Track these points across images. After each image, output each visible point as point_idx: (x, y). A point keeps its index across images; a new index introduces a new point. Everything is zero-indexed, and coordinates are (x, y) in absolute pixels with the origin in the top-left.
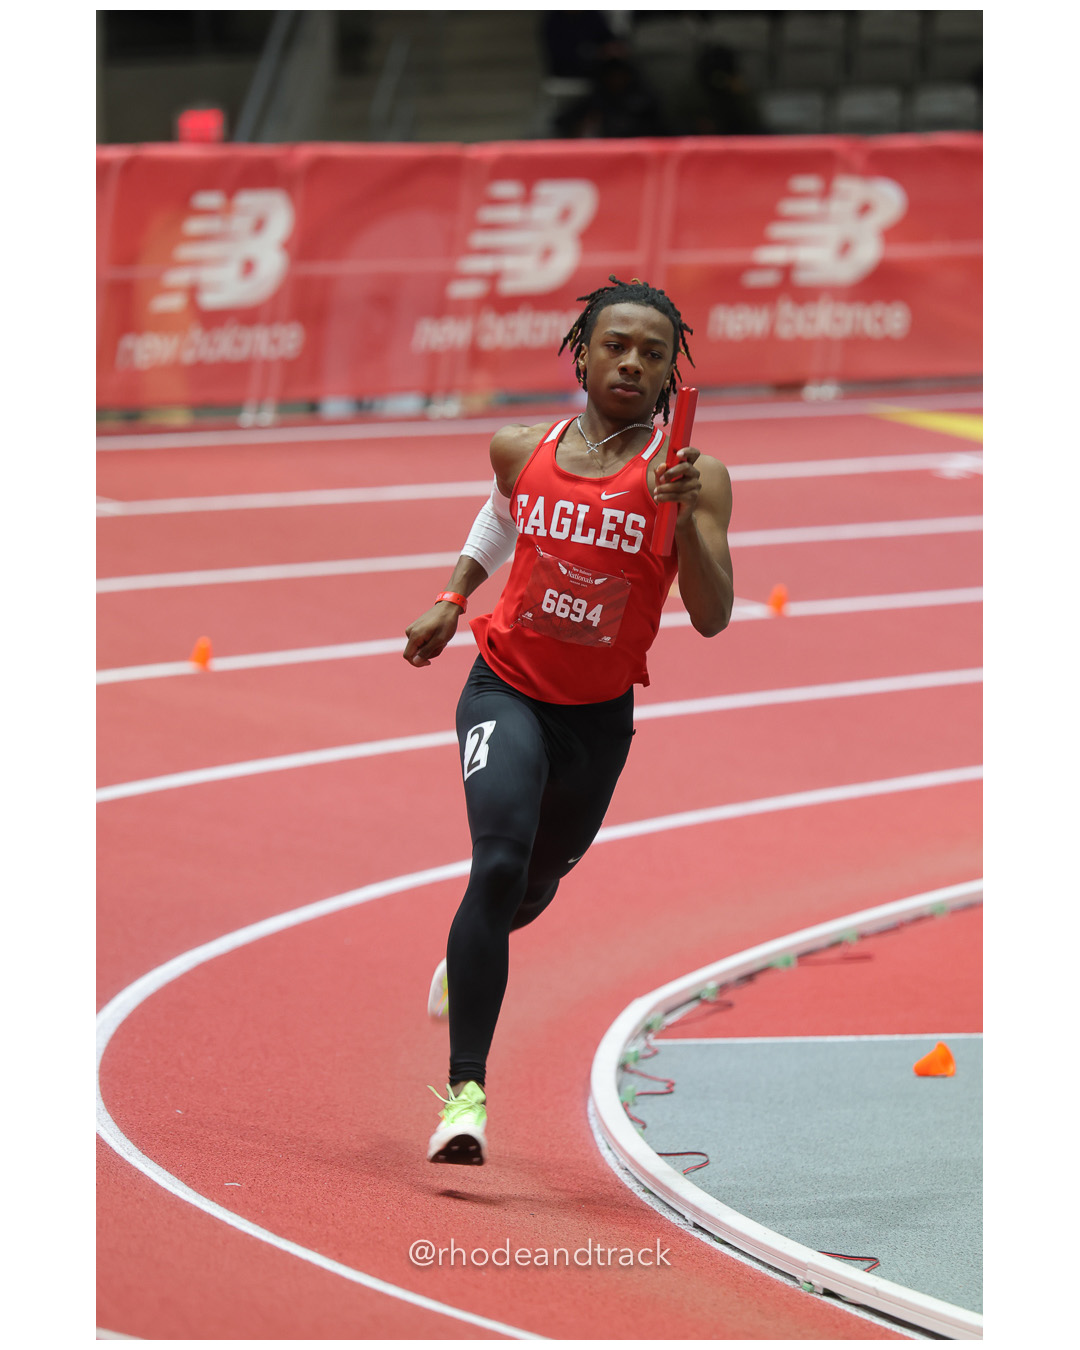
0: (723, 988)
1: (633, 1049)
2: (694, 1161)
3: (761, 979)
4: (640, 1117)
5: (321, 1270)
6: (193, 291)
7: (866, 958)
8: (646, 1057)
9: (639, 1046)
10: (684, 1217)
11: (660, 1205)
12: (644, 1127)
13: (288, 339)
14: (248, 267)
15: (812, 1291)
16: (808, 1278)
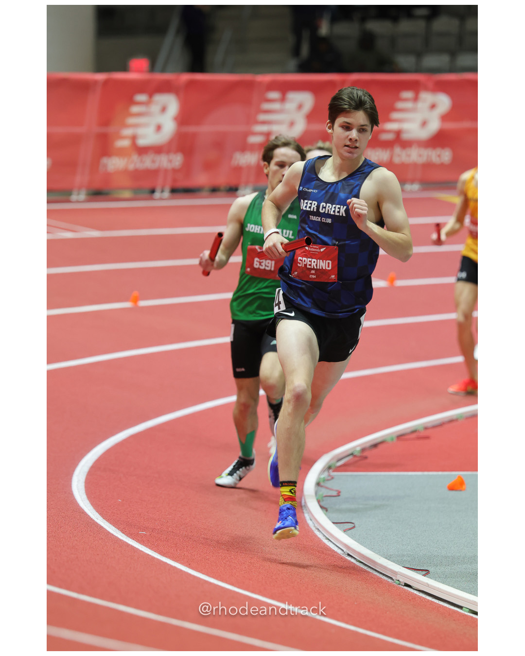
0: (363, 450)
1: (322, 476)
2: (348, 527)
3: (380, 447)
4: (325, 506)
5: (181, 571)
6: (134, 138)
7: (427, 438)
8: (328, 480)
9: (325, 475)
10: (343, 550)
11: (333, 545)
12: (327, 511)
13: (177, 160)
14: (159, 128)
15: (399, 584)
16: (398, 579)
